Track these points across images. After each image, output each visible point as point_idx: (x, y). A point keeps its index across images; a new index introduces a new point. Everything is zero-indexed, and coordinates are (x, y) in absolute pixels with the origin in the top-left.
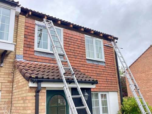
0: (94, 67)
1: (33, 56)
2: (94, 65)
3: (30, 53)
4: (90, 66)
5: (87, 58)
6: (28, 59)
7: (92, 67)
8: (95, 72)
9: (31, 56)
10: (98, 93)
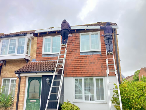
0: (87, 57)
1: (41, 58)
2: (88, 56)
3: (39, 56)
4: (83, 57)
5: (81, 51)
6: (38, 60)
7: (85, 57)
8: (88, 61)
9: (40, 58)
10: (93, 78)
